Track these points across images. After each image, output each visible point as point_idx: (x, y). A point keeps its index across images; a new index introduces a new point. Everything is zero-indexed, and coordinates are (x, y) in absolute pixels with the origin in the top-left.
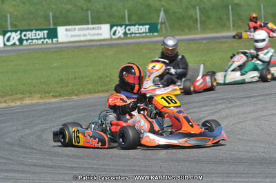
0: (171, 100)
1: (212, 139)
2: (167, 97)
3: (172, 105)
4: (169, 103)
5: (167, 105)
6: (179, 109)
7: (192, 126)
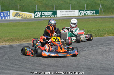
0: (57, 39)
1: (69, 54)
2: (56, 38)
3: (57, 41)
4: (56, 40)
5: (55, 41)
6: (59, 43)
7: (61, 49)
